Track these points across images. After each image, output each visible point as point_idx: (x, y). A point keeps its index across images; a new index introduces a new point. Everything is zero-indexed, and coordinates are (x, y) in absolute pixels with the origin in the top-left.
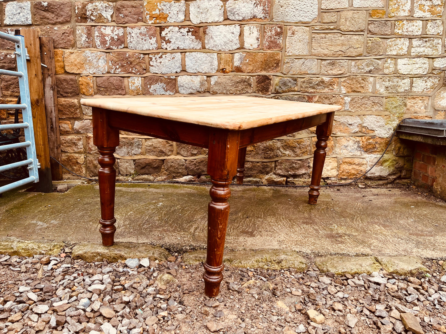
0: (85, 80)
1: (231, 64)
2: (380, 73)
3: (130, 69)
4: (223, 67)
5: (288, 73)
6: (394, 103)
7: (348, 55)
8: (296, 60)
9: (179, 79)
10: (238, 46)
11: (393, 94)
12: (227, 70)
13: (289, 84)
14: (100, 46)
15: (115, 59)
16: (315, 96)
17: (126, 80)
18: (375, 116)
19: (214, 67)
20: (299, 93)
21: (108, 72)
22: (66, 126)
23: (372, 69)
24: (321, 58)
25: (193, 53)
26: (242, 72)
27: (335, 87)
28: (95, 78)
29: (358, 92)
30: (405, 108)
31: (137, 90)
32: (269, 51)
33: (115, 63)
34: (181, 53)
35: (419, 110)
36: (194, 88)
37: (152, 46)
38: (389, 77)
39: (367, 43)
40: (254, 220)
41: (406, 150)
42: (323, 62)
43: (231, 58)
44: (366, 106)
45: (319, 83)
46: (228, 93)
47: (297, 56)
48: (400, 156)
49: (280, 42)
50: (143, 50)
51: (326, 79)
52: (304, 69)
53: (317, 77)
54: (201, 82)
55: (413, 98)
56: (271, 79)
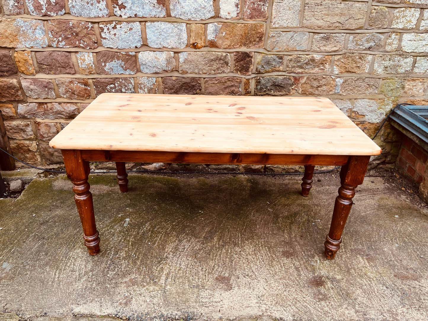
0: (22, 56)
1: (203, 38)
2: (381, 50)
3: (77, 43)
4: (194, 42)
5: (273, 49)
6: (392, 85)
7: (347, 27)
8: (284, 34)
9: (140, 55)
10: (213, 14)
11: (391, 75)
12: (199, 45)
13: (274, 63)
14: (35, 12)
15: (55, 29)
16: (302, 77)
17: (73, 56)
18: (367, 100)
19: (182, 40)
20: (284, 73)
21: (50, 46)
22: (8, 110)
23: (373, 45)
24: (314, 31)
25: (155, 23)
26: (217, 47)
27: (327, 66)
28: (33, 53)
29: (353, 72)
30: (402, 91)
31: (89, 69)
32: (251, 22)
33: (56, 34)
34: (140, 22)
35: (417, 93)
36: (159, 67)
37: (102, 12)
38: (390, 55)
39: (371, 13)
40: (231, 251)
41: (395, 136)
42: (316, 36)
43: (204, 30)
44: (360, 89)
45: (309, 61)
46: (201, 73)
47: (285, 28)
48: (388, 142)
49: (264, 9)
50: (90, 18)
51: (317, 57)
52: (292, 44)
53: (307, 55)
54: (167, 60)
55: (413, 80)
56: (252, 57)
